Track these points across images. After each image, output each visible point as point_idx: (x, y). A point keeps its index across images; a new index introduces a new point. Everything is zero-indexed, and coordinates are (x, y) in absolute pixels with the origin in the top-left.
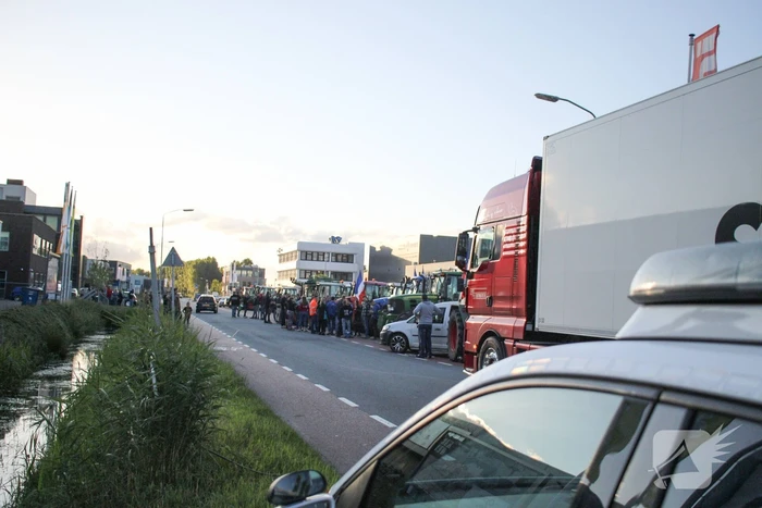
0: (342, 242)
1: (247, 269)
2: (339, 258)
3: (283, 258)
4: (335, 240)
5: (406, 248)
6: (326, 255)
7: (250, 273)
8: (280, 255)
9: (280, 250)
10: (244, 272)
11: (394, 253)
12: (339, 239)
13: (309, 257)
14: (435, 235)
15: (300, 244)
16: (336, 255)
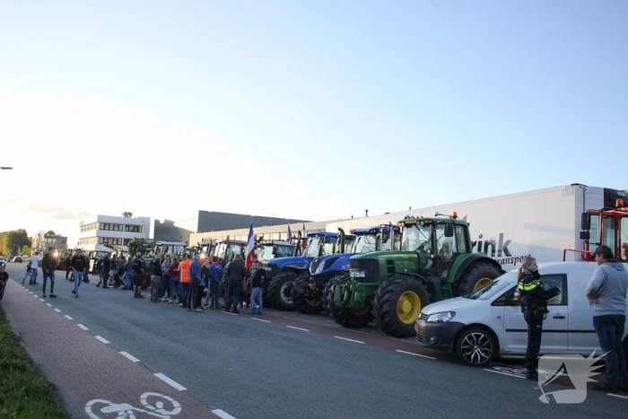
0: (133, 217)
1: (52, 238)
2: (131, 228)
3: (84, 228)
4: (127, 215)
5: (186, 221)
6: (121, 227)
7: (55, 240)
8: (82, 226)
9: (82, 222)
10: (50, 240)
11: (175, 225)
12: (130, 214)
13: (107, 227)
14: (210, 211)
15: (99, 217)
16: (127, 226)
